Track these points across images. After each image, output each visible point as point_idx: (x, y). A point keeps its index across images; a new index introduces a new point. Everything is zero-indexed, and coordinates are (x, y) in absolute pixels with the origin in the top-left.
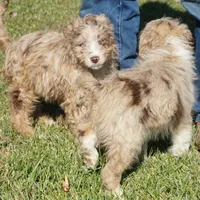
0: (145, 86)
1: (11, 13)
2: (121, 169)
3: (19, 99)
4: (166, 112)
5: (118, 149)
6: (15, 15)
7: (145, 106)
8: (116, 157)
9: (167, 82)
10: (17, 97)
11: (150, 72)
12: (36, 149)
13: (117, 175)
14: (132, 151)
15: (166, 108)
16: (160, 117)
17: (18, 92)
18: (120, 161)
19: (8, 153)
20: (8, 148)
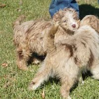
0: (74, 47)
1: (18, 10)
2: (69, 88)
3: (22, 54)
4: (85, 59)
5: (66, 78)
6: (20, 10)
7: (75, 56)
8: (66, 82)
9: (84, 44)
10: (21, 54)
11: (75, 39)
12: (29, 77)
13: (67, 91)
14: (73, 79)
15: (85, 57)
16: (82, 61)
17: (22, 51)
18: (68, 84)
19: (15, 79)
20: (15, 77)
